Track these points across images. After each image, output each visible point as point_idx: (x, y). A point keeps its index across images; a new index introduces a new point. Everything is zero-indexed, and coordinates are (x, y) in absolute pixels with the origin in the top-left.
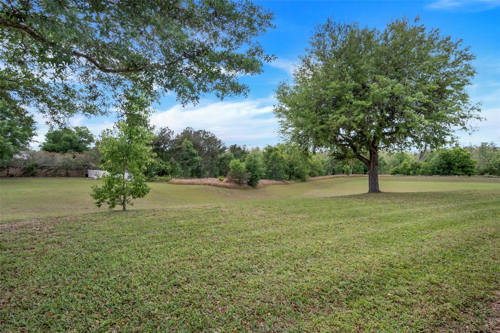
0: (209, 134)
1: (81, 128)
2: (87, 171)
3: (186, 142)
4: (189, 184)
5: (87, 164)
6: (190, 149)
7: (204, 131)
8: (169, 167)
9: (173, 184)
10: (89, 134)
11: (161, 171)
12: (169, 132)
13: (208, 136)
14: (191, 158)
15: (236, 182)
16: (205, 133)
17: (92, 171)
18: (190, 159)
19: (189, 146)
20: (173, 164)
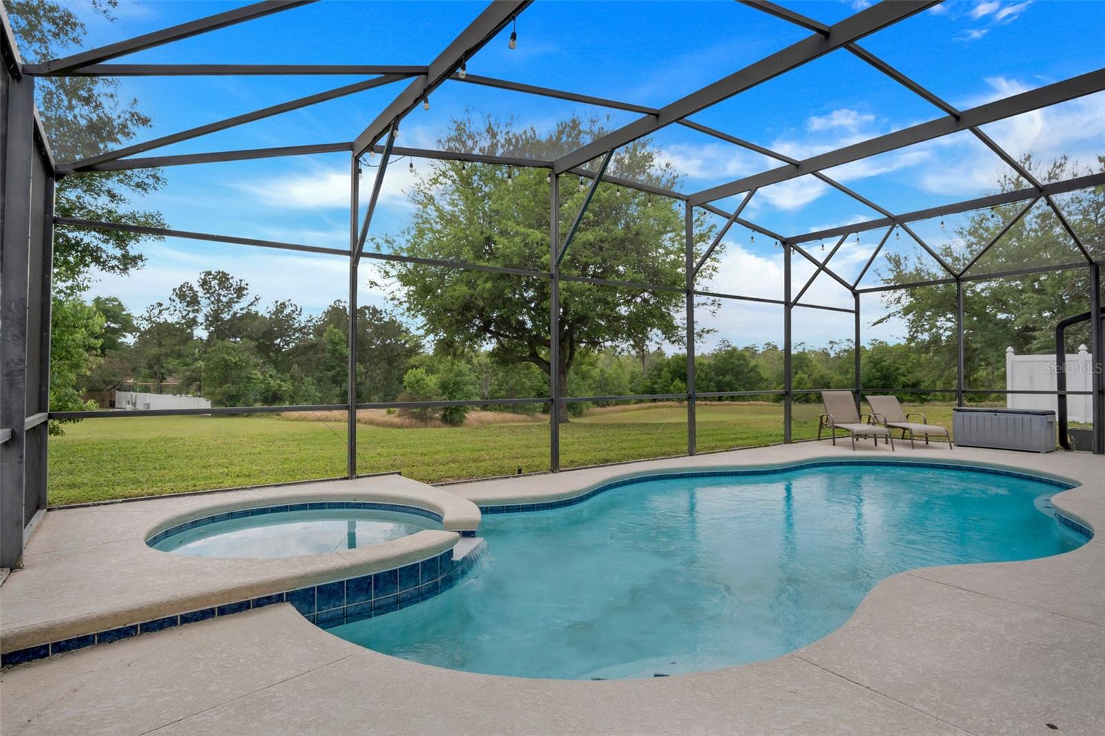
0: (384, 315)
1: (107, 300)
2: (113, 395)
3: (331, 332)
4: (319, 420)
5: (113, 378)
6: (338, 347)
7: (374, 309)
8: (286, 386)
9: (288, 420)
10: (124, 313)
11: (270, 394)
12: (293, 312)
13: (381, 319)
14: (340, 366)
15: (414, 416)
16: (375, 312)
17: (122, 394)
18: (338, 369)
19: (337, 339)
20: (296, 380)
